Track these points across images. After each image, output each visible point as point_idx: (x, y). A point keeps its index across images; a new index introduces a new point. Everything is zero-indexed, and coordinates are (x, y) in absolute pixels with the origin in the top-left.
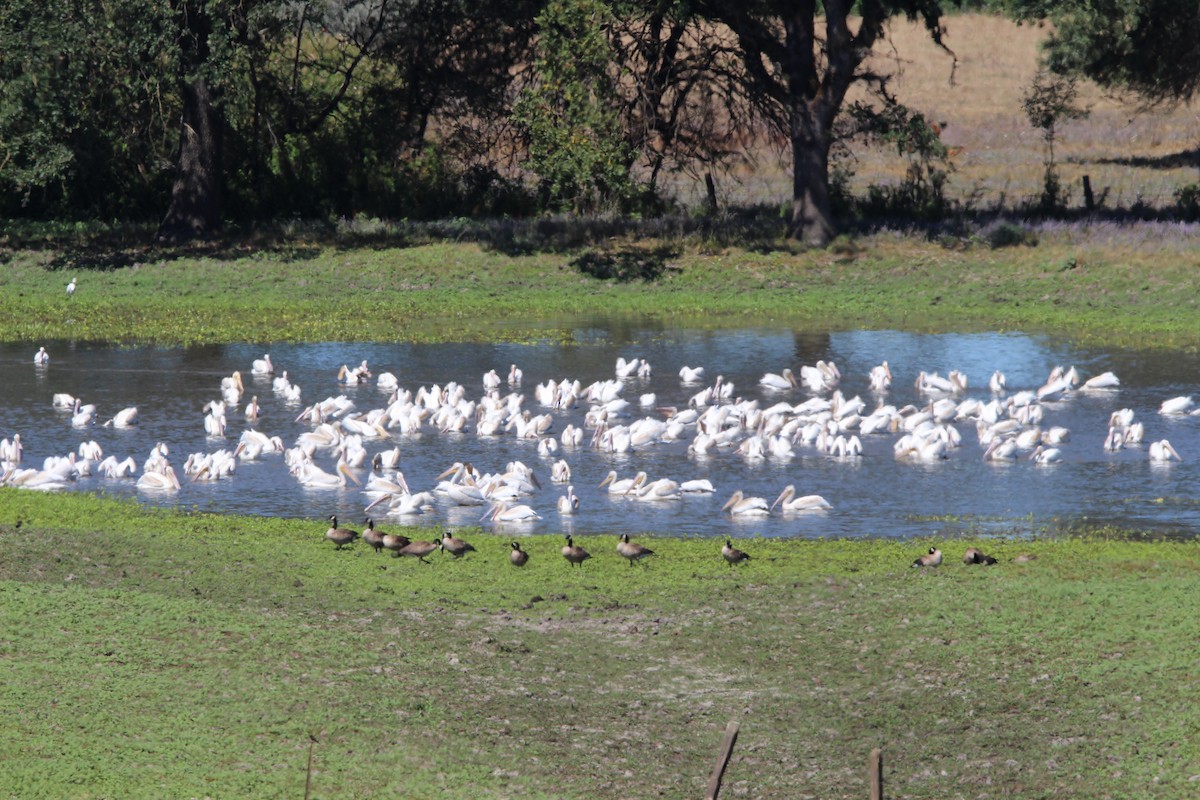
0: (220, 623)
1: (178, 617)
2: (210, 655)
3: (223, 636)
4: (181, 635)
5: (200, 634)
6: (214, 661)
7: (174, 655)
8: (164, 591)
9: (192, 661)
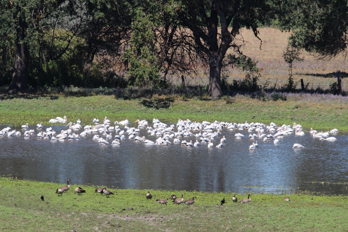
0: (22, 215)
1: (9, 213)
2: (19, 225)
3: (23, 219)
4: (10, 219)
5: (16, 218)
6: (20, 227)
7: (7, 225)
8: (5, 205)
9: (13, 227)
